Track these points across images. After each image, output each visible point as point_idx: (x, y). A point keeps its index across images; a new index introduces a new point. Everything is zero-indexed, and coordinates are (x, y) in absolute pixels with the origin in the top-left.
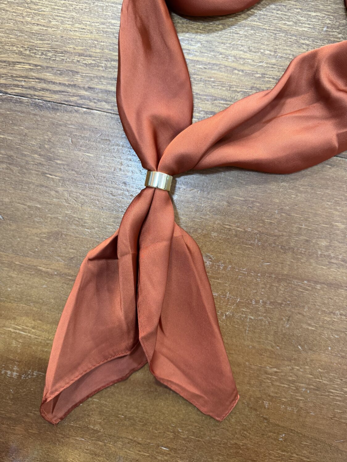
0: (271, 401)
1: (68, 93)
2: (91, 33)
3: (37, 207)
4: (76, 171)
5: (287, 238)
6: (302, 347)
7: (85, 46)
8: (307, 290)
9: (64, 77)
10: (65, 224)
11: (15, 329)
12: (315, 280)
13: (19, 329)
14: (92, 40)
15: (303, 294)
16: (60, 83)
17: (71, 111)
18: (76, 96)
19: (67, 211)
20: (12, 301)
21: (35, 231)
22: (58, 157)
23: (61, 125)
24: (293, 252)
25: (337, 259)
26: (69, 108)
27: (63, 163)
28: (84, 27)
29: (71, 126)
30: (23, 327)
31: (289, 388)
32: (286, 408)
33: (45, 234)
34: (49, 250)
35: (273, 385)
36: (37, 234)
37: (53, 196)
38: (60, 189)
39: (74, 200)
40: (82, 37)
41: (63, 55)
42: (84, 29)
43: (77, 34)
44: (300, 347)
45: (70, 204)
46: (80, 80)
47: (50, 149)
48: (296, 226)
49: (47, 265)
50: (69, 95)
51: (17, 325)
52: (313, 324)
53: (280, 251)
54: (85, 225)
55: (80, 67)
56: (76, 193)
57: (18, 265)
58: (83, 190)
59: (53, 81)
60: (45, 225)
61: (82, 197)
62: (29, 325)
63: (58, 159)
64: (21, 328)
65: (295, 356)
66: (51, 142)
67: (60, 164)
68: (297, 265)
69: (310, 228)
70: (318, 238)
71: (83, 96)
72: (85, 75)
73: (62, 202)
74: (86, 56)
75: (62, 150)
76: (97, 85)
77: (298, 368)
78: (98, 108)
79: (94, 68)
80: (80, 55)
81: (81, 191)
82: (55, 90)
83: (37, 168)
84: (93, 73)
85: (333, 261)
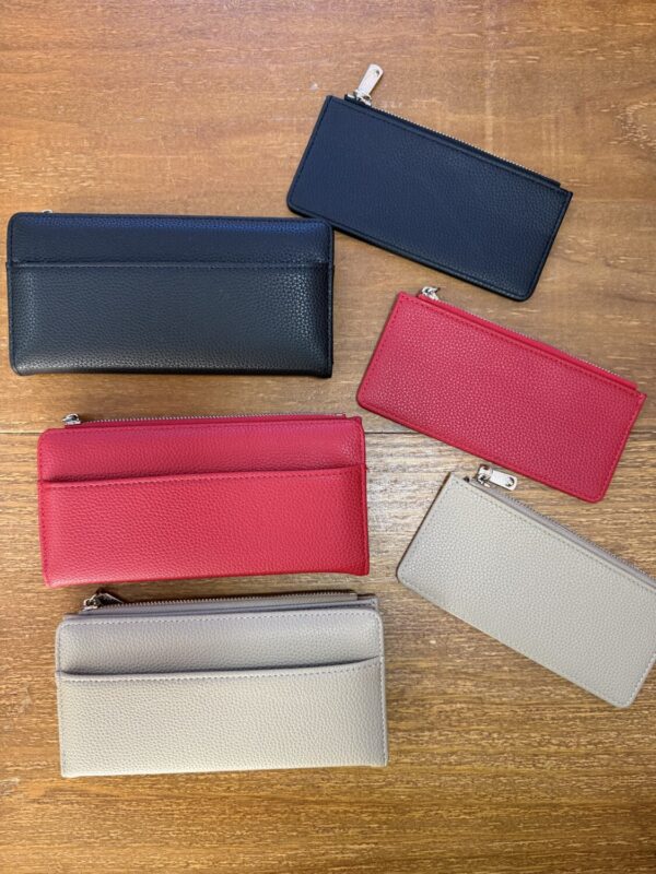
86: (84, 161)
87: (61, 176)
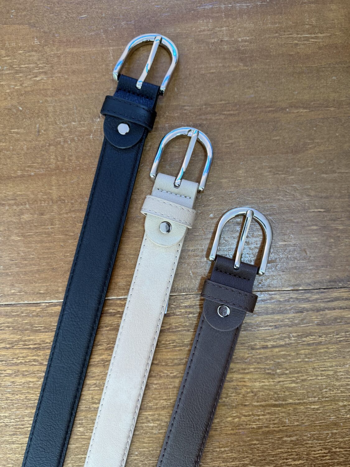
0: (33, 46)
1: (323, 302)
2: (313, 369)
3: (326, 174)
4: (294, 222)
5: (62, 212)
6: (18, 110)
7: (316, 353)
8: (29, 167)
9: (332, 317)
10: (291, 164)
11: (317, 38)
12: (24, 178)
13: (312, 38)
14: (311, 362)
15: (32, 161)
16: (334, 309)
17: (315, 283)
18: (314, 300)
19: (292, 179)
20: (327, 66)
21: (322, 148)
22: (316, 232)
23: (323, 266)
24: (52, 199)
25: (10, 205)
26: (318, 286)
27: (309, 228)
28: (323, 372)
29: (311, 267)
30: (309, 42)
31: (19, 65)
32: (17, 43)
33: (310, 148)
34: (301, 132)
35: (36, 63)
36: (318, 145)
37: (312, 190)
38: (306, 199)
39: (288, 191)
40: (323, 362)
41: (338, 339)
42: (323, 371)
43: (329, 364)
44: (21, 108)
45: (292, 187)
46: (314, 317)
47: (327, 239)
48: (57, 226)
49: (300, 116)
50: (322, 299)
51: (316, 42)
52: (14, 135)
53: (64, 197)
54: (269, 170)
55: (317, 331)
56: (288, 200)
57: (332, 107)
58: (282, 205)
59: (343, 310)
60: (312, 157)
61: (280, 197)
62: (302, 47)
63: (316, 230)
64: (311, 40)
65: (22, 98)
66: (329, 246)
67: (313, 225)
68: (45, 187)
69: (43, 227)
70: (33, 220)
71: (306, 302)
72: (310, 324)
73: (301, 186)
74: (313, 343)
75: (314, 240)
76: (294, 316)
77: (17, 87)
78: (287, 293)
79: (301, 333)
80: (320, 343)
81: (282, 203)
82: (338, 302)
83: (336, 215)
84: (302, 329)
85: (13, 202)
86: (35, 58)
87: (17, 72)
